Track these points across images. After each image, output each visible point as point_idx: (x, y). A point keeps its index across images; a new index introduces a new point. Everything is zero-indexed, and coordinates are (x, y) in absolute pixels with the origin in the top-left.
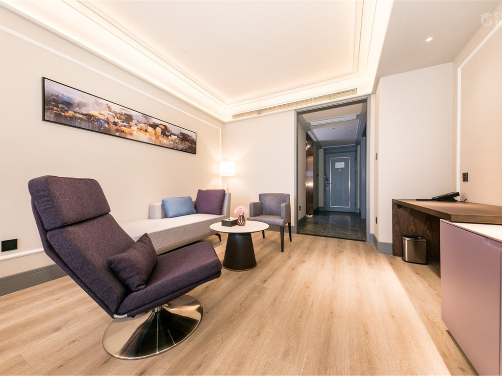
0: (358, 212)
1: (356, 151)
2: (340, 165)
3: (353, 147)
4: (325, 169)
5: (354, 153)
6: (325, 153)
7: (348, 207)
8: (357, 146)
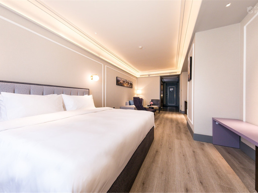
0: (178, 106)
1: (177, 85)
2: (171, 89)
3: (176, 83)
4: (166, 91)
5: (176, 86)
6: (166, 85)
7: (174, 104)
8: (177, 83)
